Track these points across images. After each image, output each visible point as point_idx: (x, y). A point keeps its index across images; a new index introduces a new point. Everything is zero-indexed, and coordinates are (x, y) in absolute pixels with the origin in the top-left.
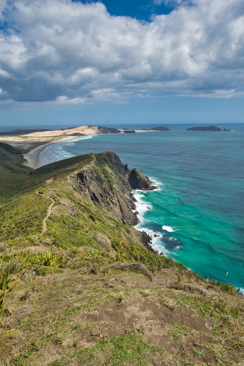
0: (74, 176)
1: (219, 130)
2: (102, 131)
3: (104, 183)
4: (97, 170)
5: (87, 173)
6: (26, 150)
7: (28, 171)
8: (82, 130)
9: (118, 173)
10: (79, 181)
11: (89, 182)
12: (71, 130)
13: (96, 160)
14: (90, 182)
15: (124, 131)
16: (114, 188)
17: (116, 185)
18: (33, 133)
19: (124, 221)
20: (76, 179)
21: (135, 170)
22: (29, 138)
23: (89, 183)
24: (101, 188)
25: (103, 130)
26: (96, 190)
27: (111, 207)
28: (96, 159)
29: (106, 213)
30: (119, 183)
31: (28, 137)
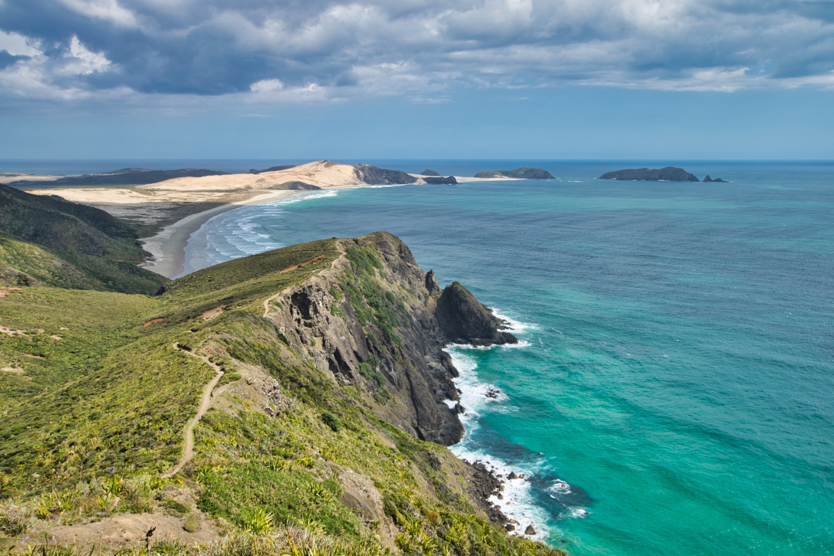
0: (283, 299)
1: (692, 178)
2: (365, 177)
3: (367, 322)
4: (348, 284)
5: (320, 292)
6: (151, 225)
7: (154, 284)
8: (310, 175)
9: (408, 294)
10: (296, 316)
11: (325, 318)
12: (277, 173)
13: (346, 256)
14: (327, 319)
15: (425, 179)
16: (394, 337)
17: (402, 329)
18: (173, 180)
19: (422, 431)
20: (286, 308)
21: (456, 288)
22: (160, 193)
23: (324, 323)
24: (356, 336)
25: (367, 175)
26: (344, 342)
27: (385, 391)
28: (345, 253)
29: (371, 408)
30: (409, 323)
31: (158, 190)
